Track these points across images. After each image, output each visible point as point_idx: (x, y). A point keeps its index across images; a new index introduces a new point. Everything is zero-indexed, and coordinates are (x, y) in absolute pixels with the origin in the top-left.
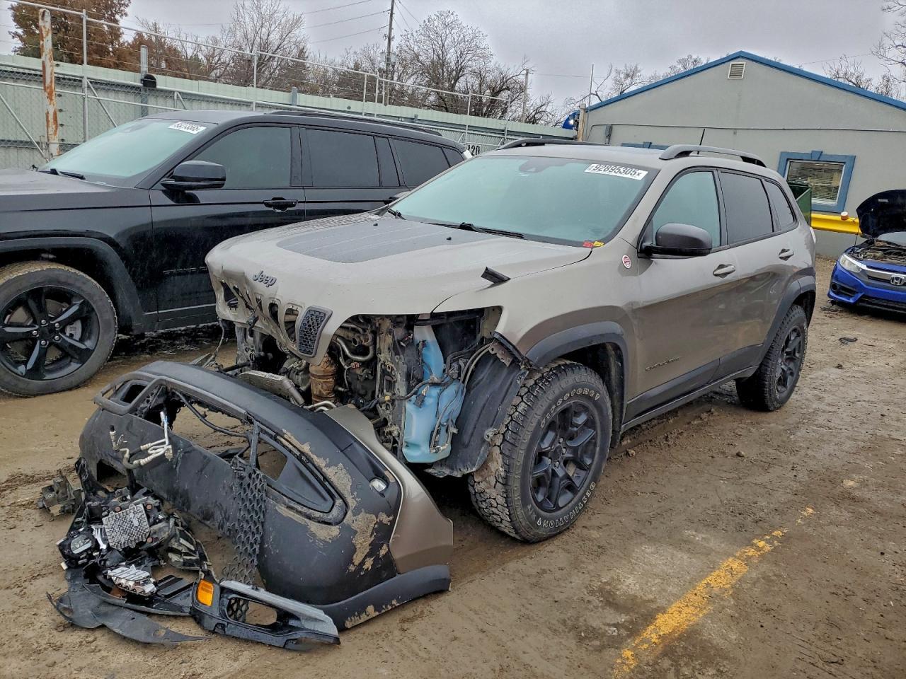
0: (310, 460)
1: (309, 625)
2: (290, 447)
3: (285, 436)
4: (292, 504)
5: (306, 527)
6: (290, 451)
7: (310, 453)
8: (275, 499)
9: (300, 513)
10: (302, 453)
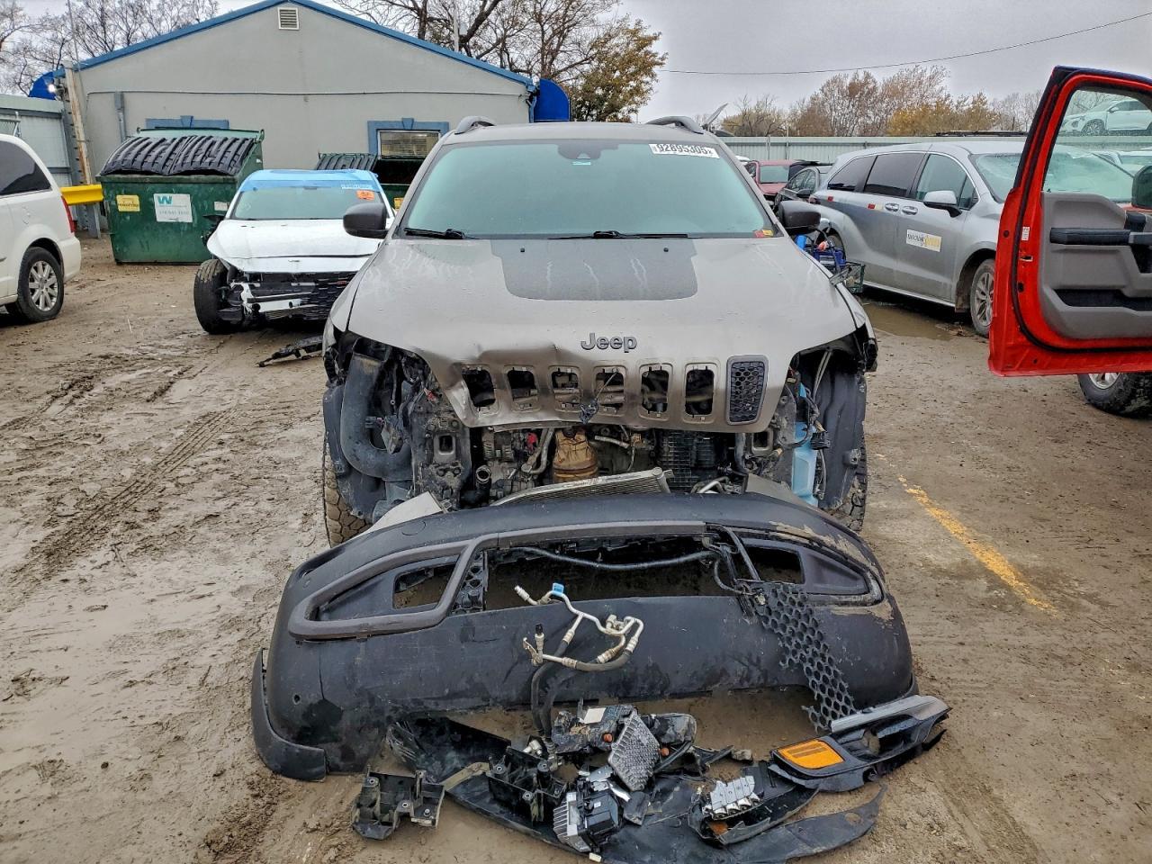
0: (821, 543)
1: (922, 717)
2: (794, 538)
3: (778, 529)
4: (844, 599)
5: (870, 616)
6: (795, 542)
7: (817, 536)
8: (822, 603)
9: (855, 604)
10: (810, 540)
